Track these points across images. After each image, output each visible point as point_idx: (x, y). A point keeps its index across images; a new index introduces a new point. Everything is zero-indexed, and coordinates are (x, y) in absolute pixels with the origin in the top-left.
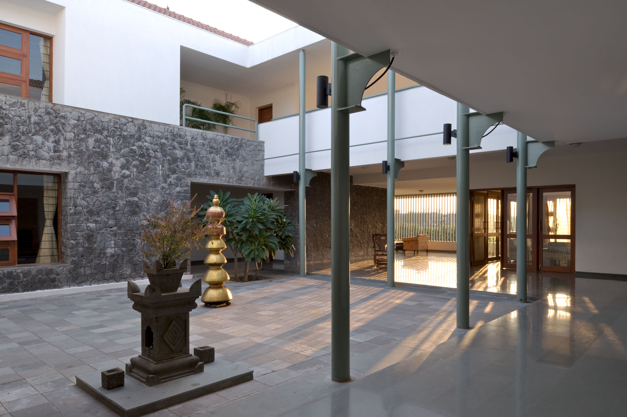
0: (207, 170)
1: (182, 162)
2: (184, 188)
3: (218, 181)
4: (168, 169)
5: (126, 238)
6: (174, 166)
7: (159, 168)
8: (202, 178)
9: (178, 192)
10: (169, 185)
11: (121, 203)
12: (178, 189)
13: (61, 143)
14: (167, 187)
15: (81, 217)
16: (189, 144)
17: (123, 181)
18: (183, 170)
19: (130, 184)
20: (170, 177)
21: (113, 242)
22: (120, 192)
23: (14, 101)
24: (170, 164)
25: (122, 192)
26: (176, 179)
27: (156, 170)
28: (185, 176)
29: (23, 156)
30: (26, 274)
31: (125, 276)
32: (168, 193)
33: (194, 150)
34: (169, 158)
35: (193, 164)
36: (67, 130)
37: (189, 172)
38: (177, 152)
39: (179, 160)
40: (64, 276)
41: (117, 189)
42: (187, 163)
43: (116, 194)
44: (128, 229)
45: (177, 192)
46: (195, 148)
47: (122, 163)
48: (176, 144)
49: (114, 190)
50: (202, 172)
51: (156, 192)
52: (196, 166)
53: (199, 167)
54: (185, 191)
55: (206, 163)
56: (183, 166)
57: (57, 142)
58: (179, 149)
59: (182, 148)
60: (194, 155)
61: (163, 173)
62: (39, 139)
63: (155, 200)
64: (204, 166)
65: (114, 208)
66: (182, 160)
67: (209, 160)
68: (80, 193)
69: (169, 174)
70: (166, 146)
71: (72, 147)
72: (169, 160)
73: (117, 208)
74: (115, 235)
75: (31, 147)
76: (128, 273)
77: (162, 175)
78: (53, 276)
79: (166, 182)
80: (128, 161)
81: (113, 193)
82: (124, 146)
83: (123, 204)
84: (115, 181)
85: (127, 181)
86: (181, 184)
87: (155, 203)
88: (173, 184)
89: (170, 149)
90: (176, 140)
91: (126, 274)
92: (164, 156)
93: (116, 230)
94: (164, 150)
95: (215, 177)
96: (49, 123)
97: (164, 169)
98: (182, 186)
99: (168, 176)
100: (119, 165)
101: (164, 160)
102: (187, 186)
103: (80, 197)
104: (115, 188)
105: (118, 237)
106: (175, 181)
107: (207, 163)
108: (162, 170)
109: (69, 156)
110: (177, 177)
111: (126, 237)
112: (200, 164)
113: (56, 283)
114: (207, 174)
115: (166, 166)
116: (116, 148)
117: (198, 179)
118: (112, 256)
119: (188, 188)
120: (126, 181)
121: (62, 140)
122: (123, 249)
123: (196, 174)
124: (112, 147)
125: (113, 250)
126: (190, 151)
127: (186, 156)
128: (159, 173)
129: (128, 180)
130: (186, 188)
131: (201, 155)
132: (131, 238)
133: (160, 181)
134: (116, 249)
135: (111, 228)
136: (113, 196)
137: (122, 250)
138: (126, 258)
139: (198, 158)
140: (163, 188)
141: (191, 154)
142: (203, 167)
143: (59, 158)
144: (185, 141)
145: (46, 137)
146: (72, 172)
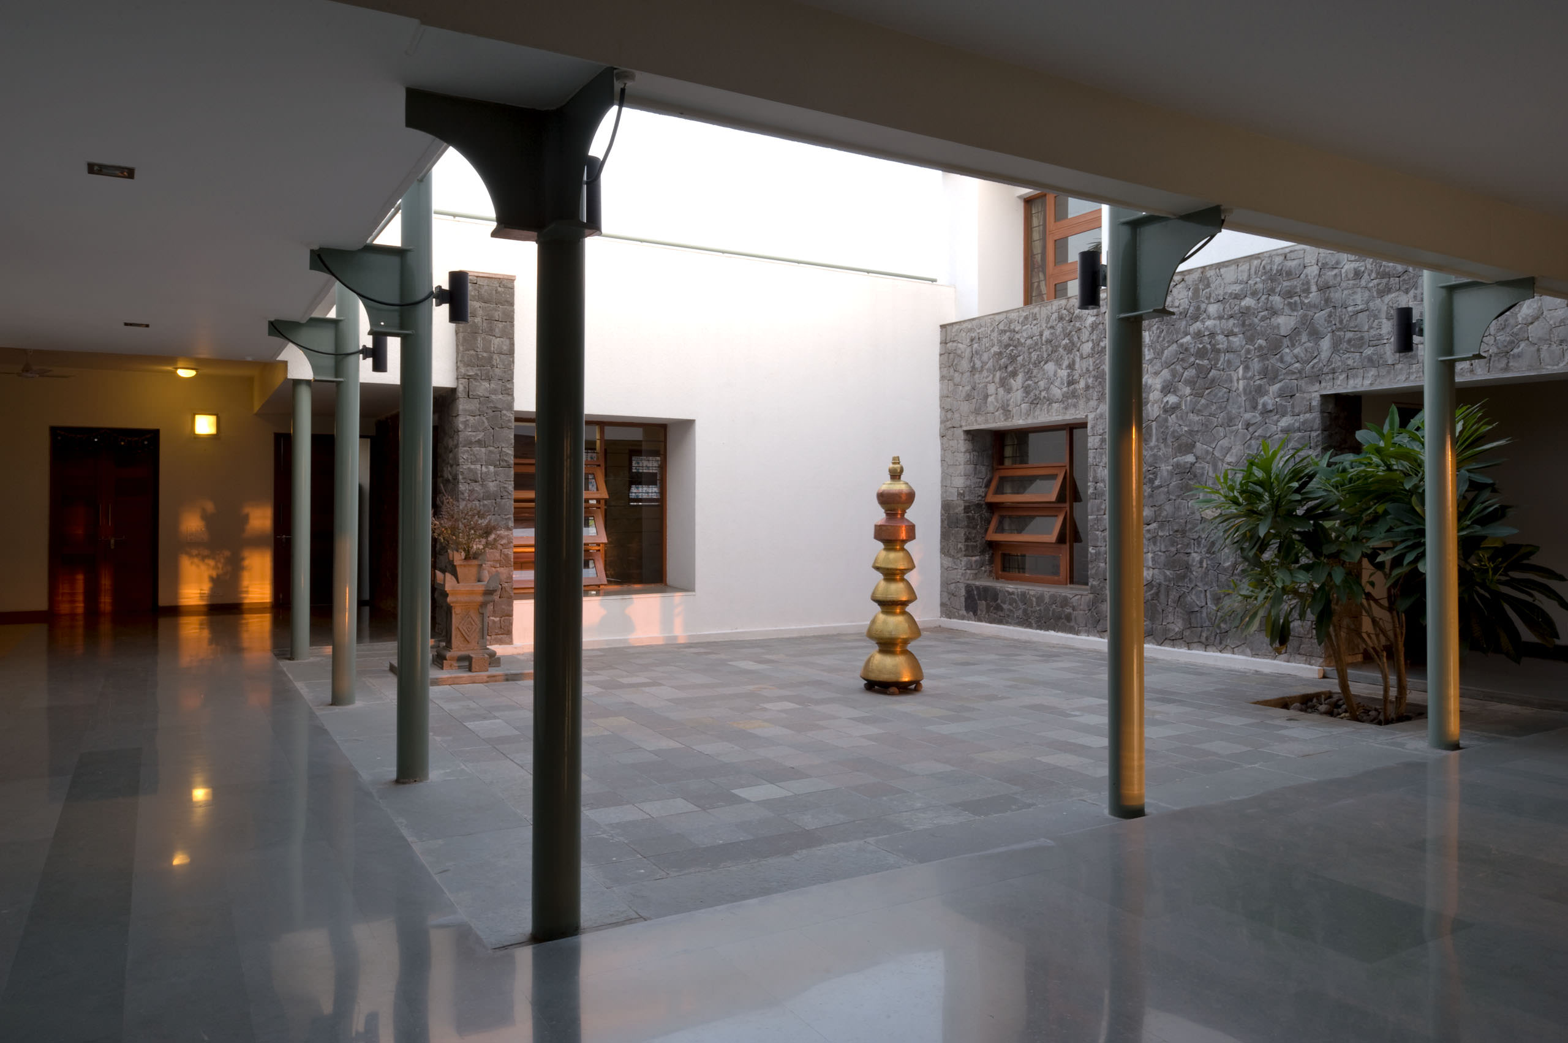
0: (1369, 351)
1: (1293, 345)
2: (1302, 418)
3: (1412, 377)
4: (1259, 373)
5: (1173, 549)
6: (1273, 360)
7: (1238, 373)
8: (1355, 376)
9: (1286, 431)
10: (1262, 414)
11: (1165, 468)
12: (1285, 422)
13: (1077, 366)
14: (1259, 419)
15: (1101, 503)
16: (1314, 288)
17: (1166, 420)
18: (1297, 365)
19: (1180, 425)
20: (1266, 393)
21: (1150, 555)
22: (1162, 446)
23: (1025, 314)
24: (1263, 357)
25: (1166, 446)
26: (1279, 396)
27: (1231, 381)
28: (1302, 383)
29: (1035, 402)
30: (1040, 599)
31: (1171, 634)
32: (1259, 436)
33: (1327, 301)
34: (1261, 342)
35: (1326, 344)
36: (1083, 340)
37: (1313, 367)
38: (1281, 320)
39: (1286, 342)
40: (1082, 612)
41: (1157, 440)
42: (1309, 345)
43: (1156, 450)
44: (1176, 528)
45: (1281, 431)
46: (1332, 295)
47: (1164, 381)
48: (1276, 299)
49: (1153, 443)
50: (1352, 360)
51: (1232, 438)
52: (1335, 347)
53: (1345, 345)
54: (1304, 428)
55: (1366, 328)
56: (1296, 357)
57: (1071, 366)
58: (1287, 310)
59: (1293, 307)
60: (1330, 316)
61: (1248, 384)
62: (1050, 367)
63: (1229, 459)
64: (1362, 338)
65: (1152, 481)
66: (1293, 336)
67: (1376, 317)
68: (1101, 454)
69: (1260, 386)
70: (1254, 313)
71: (1091, 368)
72: (1260, 348)
73: (1157, 483)
74: (1154, 539)
75: (1042, 384)
76: (1177, 629)
77: (1245, 390)
78: (1068, 610)
79: (1255, 408)
80: (1174, 374)
81: (1152, 449)
82: (1168, 342)
83: (1168, 471)
84: (1154, 423)
85: (1175, 420)
86: (1293, 406)
87: (1229, 464)
88: (1271, 411)
89: (1263, 319)
90: (1278, 290)
91: (1174, 630)
92: (1250, 340)
93: (1155, 529)
94: (1250, 325)
95: (1399, 366)
96: (1062, 336)
97: (1250, 374)
98: (1297, 411)
99: (1260, 391)
100: (1159, 387)
101: (1248, 351)
102: (1310, 410)
103: (1101, 464)
104: (1154, 439)
105: (1158, 544)
106: (1278, 400)
107: (1371, 328)
108: (1244, 378)
109: (1087, 387)
110: (1280, 389)
111: (1172, 545)
112: (1349, 335)
113: (1072, 624)
114: (1372, 362)
115: (1256, 365)
116: (1154, 349)
117: (1339, 382)
118: (1149, 585)
119: (1314, 414)
120: (1172, 419)
121: (1078, 359)
122: (1168, 573)
123: (1333, 369)
124: (1149, 350)
125: (1151, 572)
126: (1315, 306)
127: (1304, 324)
128: (1238, 389)
129: (1177, 416)
130: (1308, 415)
131: (1350, 309)
132: (1181, 548)
133: (1240, 407)
134: (1156, 571)
135: (1149, 525)
136: (1151, 456)
137: (1165, 576)
138: (1174, 595)
139: (1341, 322)
140: (1248, 425)
141: (1320, 316)
142: (1359, 344)
143: (1074, 395)
144: (1303, 284)
145: (1059, 364)
146: (1091, 416)
